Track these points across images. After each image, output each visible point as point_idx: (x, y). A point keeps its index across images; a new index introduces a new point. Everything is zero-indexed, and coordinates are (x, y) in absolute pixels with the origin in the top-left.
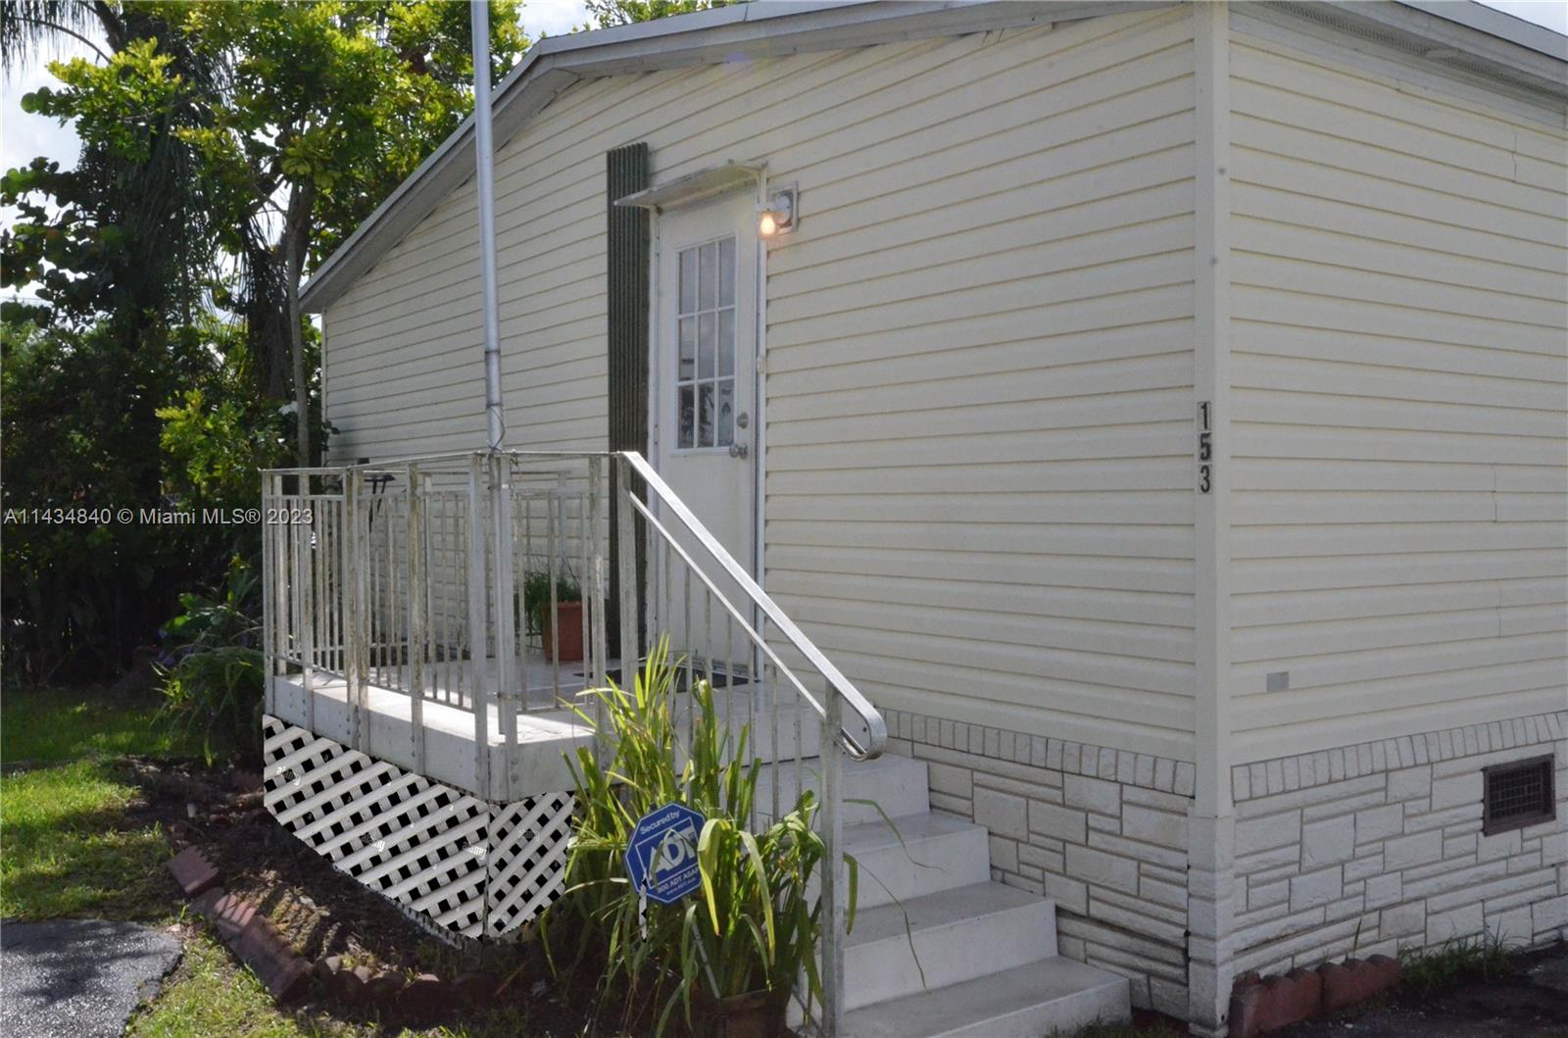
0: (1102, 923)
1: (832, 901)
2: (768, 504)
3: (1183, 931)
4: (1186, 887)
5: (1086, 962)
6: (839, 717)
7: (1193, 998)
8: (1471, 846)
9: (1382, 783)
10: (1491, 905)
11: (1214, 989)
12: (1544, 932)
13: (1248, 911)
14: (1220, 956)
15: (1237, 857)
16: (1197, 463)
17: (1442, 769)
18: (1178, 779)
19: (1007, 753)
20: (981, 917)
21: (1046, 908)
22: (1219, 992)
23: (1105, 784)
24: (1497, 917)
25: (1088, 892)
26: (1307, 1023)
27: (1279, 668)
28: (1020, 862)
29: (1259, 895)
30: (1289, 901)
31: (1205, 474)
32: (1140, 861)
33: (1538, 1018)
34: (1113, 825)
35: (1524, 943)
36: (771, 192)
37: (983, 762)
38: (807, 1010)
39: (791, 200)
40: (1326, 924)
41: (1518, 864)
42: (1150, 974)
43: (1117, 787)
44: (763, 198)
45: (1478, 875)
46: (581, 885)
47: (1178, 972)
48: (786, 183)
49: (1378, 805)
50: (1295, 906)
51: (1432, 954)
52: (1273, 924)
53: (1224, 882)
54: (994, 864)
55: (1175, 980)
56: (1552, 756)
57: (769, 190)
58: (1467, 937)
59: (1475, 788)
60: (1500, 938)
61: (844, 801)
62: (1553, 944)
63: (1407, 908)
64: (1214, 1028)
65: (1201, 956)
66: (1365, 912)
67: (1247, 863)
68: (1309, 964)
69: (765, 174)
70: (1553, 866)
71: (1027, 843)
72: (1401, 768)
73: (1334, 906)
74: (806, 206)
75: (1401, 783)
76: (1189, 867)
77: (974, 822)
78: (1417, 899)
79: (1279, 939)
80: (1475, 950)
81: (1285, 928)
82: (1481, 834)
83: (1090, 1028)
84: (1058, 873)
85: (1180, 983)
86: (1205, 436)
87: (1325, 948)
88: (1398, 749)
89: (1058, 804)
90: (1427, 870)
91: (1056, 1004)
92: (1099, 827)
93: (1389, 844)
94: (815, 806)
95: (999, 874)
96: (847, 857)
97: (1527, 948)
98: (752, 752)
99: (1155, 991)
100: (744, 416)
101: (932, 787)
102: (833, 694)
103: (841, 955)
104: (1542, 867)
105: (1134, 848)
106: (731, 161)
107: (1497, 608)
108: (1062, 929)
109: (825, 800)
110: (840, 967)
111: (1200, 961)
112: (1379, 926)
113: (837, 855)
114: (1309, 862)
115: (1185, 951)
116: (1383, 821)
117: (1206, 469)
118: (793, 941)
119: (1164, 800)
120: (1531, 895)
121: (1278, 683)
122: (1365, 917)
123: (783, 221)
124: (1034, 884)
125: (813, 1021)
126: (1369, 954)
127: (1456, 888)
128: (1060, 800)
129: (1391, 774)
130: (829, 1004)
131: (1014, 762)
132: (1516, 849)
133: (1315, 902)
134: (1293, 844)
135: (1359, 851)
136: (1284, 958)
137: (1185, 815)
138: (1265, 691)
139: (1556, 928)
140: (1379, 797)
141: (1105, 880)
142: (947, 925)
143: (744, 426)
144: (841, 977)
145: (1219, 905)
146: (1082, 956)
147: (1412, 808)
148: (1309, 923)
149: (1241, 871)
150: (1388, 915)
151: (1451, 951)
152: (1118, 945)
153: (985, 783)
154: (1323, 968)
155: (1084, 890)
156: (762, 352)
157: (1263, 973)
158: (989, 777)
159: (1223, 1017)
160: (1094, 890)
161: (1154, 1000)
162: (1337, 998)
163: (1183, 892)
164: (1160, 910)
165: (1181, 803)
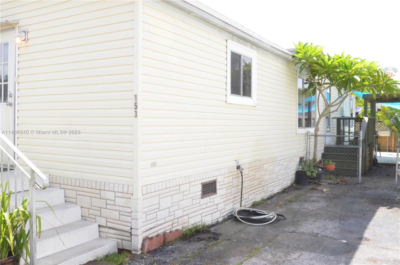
0: (110, 228)
1: (33, 229)
2: (18, 119)
3: (130, 228)
4: (131, 217)
5: (106, 239)
6: (34, 178)
7: (133, 244)
8: (199, 201)
9: (178, 188)
10: (203, 215)
11: (138, 242)
12: (214, 220)
13: (146, 221)
14: (139, 233)
15: (143, 208)
16: (134, 110)
17: (192, 184)
18: (129, 190)
19: (85, 186)
20: (78, 230)
21: (96, 225)
22: (139, 242)
23: (111, 192)
24: (204, 217)
25: (107, 220)
26: (160, 247)
27: (154, 161)
28: (89, 214)
29: (149, 217)
30: (156, 218)
31: (136, 113)
32: (120, 211)
33: (211, 240)
34: (113, 203)
35: (210, 223)
36: (19, 31)
37: (80, 189)
38: (26, 260)
39: (26, 34)
40: (165, 223)
41: (209, 205)
42: (122, 240)
43: (114, 193)
44: (17, 32)
45: (200, 208)
47: (129, 238)
48: (24, 29)
49: (177, 193)
50: (158, 219)
51: (190, 228)
52: (152, 224)
53: (140, 215)
54: (82, 215)
55: (128, 241)
56: (216, 180)
57: (19, 30)
58: (197, 223)
59: (200, 188)
60: (205, 222)
61: (36, 201)
62: (216, 223)
63: (184, 217)
64: (137, 251)
65: (135, 234)
66: (174, 219)
67: (146, 209)
68: (161, 233)
69: (18, 26)
70: (216, 205)
71: (91, 209)
72: (183, 184)
73: (167, 218)
74: (30, 36)
75: (183, 188)
76: (131, 212)
77: (77, 205)
78: (186, 215)
79: (154, 228)
80: (199, 226)
81: (155, 225)
82: (201, 199)
83: (107, 255)
84: (99, 216)
85: (130, 241)
86: (136, 103)
87: (165, 229)
88: (182, 180)
89: (99, 198)
90: (189, 208)
91: (98, 250)
92: (110, 203)
93: (180, 202)
94: (28, 203)
95: (84, 218)
96: (37, 217)
97: (211, 224)
98: (9, 189)
99: (124, 244)
100: (11, 94)
101: (66, 196)
102: (33, 172)
103: (35, 244)
104: (214, 205)
105: (118, 208)
106: (7, 21)
107: (205, 146)
108: (100, 230)
109: (30, 201)
110: (35, 247)
111: (134, 235)
112: (178, 222)
113: (34, 217)
114: (161, 208)
115: (131, 233)
116: (178, 197)
117: (136, 111)
118: (22, 241)
119: (125, 195)
120: (211, 212)
121: (154, 165)
122: (174, 220)
123: (23, 39)
124: (93, 219)
125: (27, 263)
126: (176, 229)
127: (195, 212)
128: (99, 197)
129: (180, 186)
130: (32, 258)
131: (88, 188)
132: (208, 202)
133: (163, 218)
134: (157, 204)
135: (173, 205)
136: (155, 232)
137: (131, 199)
138: (150, 167)
139: (217, 219)
141: (111, 217)
142: (68, 233)
143: (11, 97)
144: (35, 250)
145: (139, 221)
146: (105, 237)
147: (185, 193)
148: (161, 223)
149: (145, 212)
150: (180, 219)
151: (194, 226)
152: (114, 233)
153: (80, 194)
154: (164, 234)
155: (106, 220)
156: (17, 76)
157: (150, 236)
158: (81, 192)
159: (140, 248)
160: (108, 220)
161: (123, 246)
162: (168, 240)
163: (130, 218)
164: (124, 223)
165: (130, 196)
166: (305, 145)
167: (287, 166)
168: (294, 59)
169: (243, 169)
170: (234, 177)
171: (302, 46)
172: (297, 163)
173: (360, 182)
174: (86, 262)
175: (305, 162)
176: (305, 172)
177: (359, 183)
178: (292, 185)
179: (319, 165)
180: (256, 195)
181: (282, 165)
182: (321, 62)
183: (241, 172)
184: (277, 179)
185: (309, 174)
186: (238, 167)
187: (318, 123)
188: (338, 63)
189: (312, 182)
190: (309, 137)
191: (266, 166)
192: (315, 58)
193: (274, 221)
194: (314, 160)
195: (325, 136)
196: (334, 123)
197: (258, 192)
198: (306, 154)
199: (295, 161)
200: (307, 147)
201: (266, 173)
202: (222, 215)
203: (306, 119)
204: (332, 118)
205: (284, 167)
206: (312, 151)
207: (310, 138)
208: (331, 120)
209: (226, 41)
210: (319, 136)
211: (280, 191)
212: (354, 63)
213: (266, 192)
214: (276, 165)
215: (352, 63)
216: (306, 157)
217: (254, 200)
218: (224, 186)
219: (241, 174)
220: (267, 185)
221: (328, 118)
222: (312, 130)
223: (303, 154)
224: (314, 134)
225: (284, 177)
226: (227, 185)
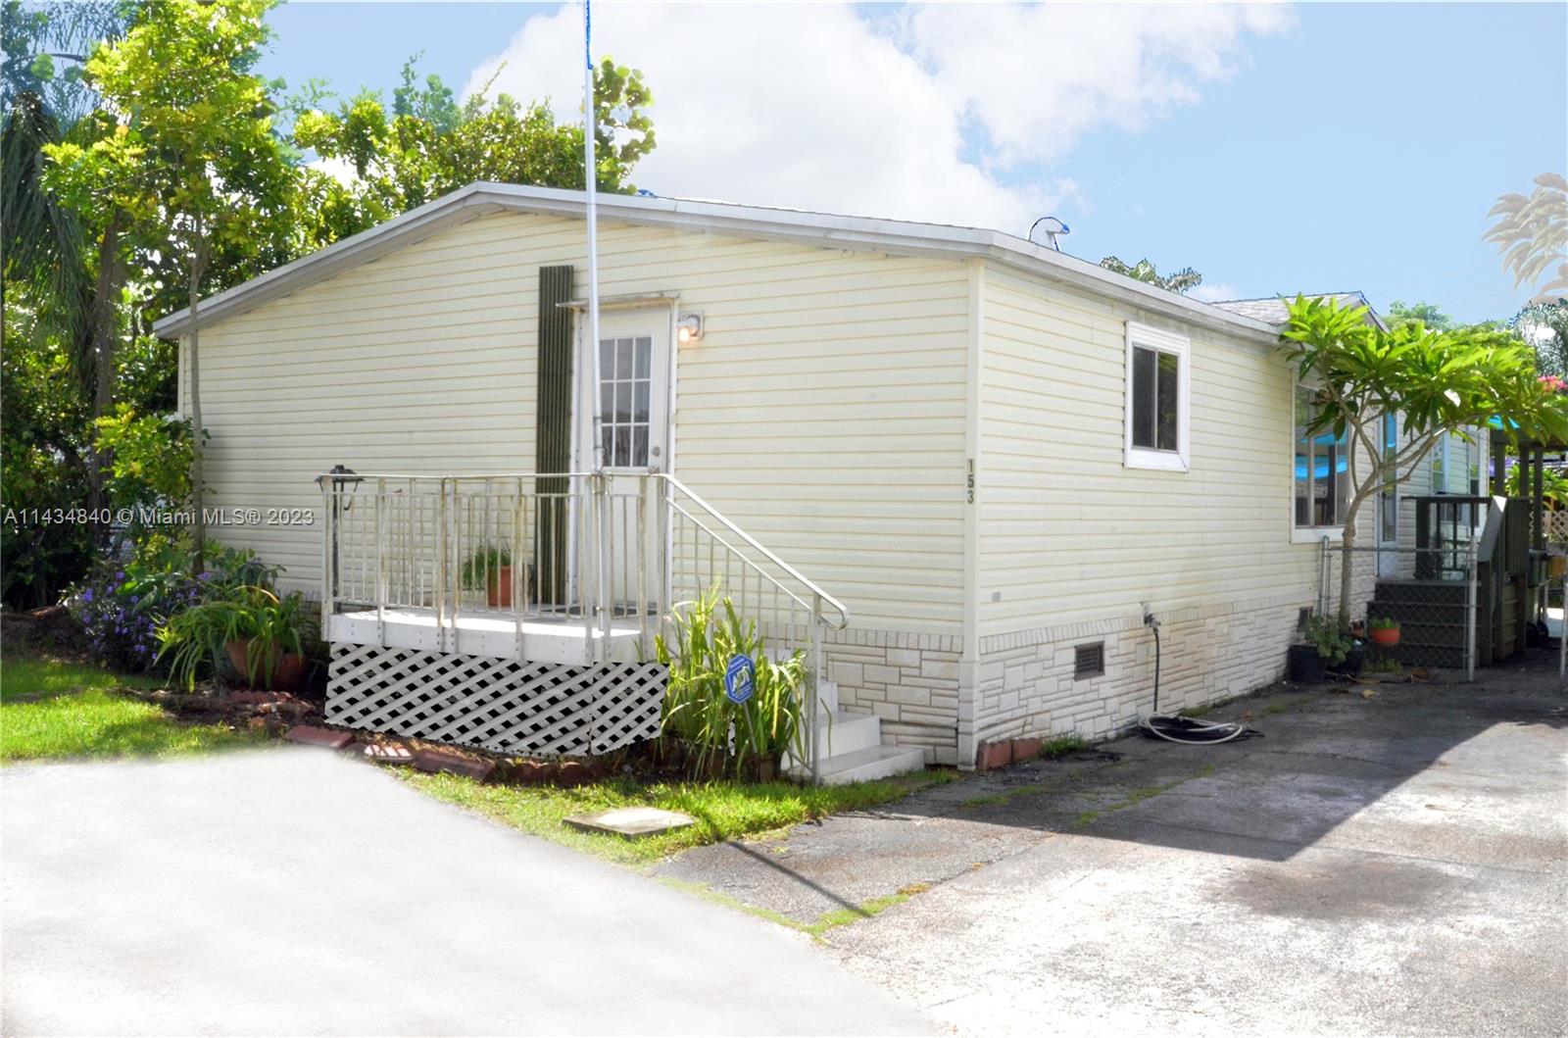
0: (907, 723)
3: (955, 720)
4: (957, 697)
5: (898, 746)
6: (820, 610)
7: (959, 752)
8: (1069, 686)
9: (1035, 651)
10: (1078, 717)
11: (970, 747)
13: (984, 709)
14: (975, 729)
15: (980, 681)
16: (967, 489)
17: (1058, 645)
18: (954, 644)
21: (874, 721)
22: (972, 750)
23: (913, 651)
24: (1080, 724)
25: (900, 709)
26: (1007, 765)
27: (996, 590)
28: (858, 699)
29: (988, 702)
30: (999, 706)
31: (972, 495)
32: (931, 688)
34: (916, 672)
35: (1090, 738)
36: (682, 314)
38: (799, 759)
39: (699, 322)
40: (1012, 720)
41: (1089, 697)
42: (935, 745)
43: (918, 653)
44: (677, 316)
45: (1072, 701)
46: (681, 706)
47: (953, 741)
48: (696, 309)
49: (1033, 662)
50: (1002, 709)
51: (1054, 741)
52: (993, 717)
53: (976, 694)
54: (841, 702)
55: (950, 746)
56: (1103, 642)
57: (680, 312)
59: (1071, 656)
62: (1103, 739)
63: (1043, 716)
64: (971, 765)
65: (965, 731)
66: (1026, 716)
67: (984, 685)
68: (1006, 739)
69: (677, 302)
70: (1103, 699)
71: (863, 688)
72: (1043, 644)
73: (1015, 711)
74: (708, 326)
75: (1042, 651)
76: (959, 688)
77: (828, 682)
78: (1048, 711)
79: (995, 725)
81: (997, 720)
82: (1074, 680)
84: (881, 702)
85: (953, 746)
86: (971, 476)
87: (1011, 732)
88: (1042, 634)
89: (883, 665)
90: (1052, 697)
92: (908, 674)
93: (1037, 681)
95: (843, 708)
97: (1092, 741)
99: (939, 753)
100: (657, 449)
102: (818, 599)
104: (1100, 698)
105: (928, 682)
108: (884, 730)
111: (964, 734)
112: (1034, 723)
114: (1007, 688)
115: (957, 729)
116: (1034, 670)
117: (971, 492)
119: (945, 656)
120: (1094, 714)
121: (997, 597)
122: (1026, 719)
123: (694, 331)
124: (866, 709)
126: (1029, 737)
127: (1064, 707)
128: (883, 663)
129: (1039, 647)
130: (815, 753)
131: (856, 646)
132: (1088, 689)
133: (1008, 708)
134: (1001, 678)
135: (1026, 684)
137: (957, 662)
138: (991, 601)
139: (1104, 732)
140: (1033, 658)
141: (910, 702)
143: (657, 455)
145: (974, 706)
146: (895, 743)
147: (1046, 664)
148: (1006, 719)
149: (983, 689)
150: (1036, 718)
151: (1061, 739)
152: (917, 733)
154: (1012, 741)
155: (898, 708)
157: (988, 741)
158: (840, 655)
159: (974, 760)
160: (903, 707)
161: (938, 758)
162: (1018, 756)
163: (956, 700)
164: (942, 711)
165: (955, 656)
166: (1314, 576)
167: (1264, 630)
168: (1284, 342)
169: (1160, 624)
170: (1138, 640)
171: (1307, 309)
172: (1290, 624)
173: (1471, 679)
174: (880, 777)
175: (1316, 621)
176: (1315, 649)
177: (1468, 682)
178: (1277, 683)
179: (1354, 632)
180: (1187, 692)
181: (1252, 626)
182: (1357, 352)
183: (1155, 630)
184: (1238, 661)
185: (1325, 652)
186: (1148, 619)
187: (1352, 513)
188: (1405, 354)
189: (1334, 678)
190: (1326, 553)
191: (1211, 623)
192: (1340, 344)
193: (1238, 736)
194: (1343, 616)
195: (1379, 550)
196: (1407, 514)
197: (1191, 687)
198: (1320, 601)
199: (1288, 619)
200: (1321, 581)
201: (1212, 641)
202: (1115, 726)
203: (1318, 501)
204: (1403, 498)
205: (1257, 632)
206: (1336, 593)
207: (1330, 556)
208: (1398, 503)
209: (1125, 324)
210: (1356, 549)
211: (1246, 692)
212: (1446, 355)
213: (1211, 690)
214: (1236, 623)
215: (1441, 356)
216: (1319, 610)
217: (1181, 705)
218: (1119, 659)
219: (1154, 637)
220: (1213, 671)
221: (1387, 497)
222: (1335, 534)
223: (1308, 600)
224: (1341, 545)
225: (1255, 657)
226: (1125, 658)
